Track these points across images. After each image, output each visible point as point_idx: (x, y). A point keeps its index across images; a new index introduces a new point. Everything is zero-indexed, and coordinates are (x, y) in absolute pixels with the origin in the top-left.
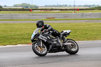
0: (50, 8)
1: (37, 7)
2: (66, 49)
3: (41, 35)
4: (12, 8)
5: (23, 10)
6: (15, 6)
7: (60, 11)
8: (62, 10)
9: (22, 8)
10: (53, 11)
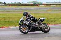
0: (50, 4)
1: (42, 3)
2: (41, 29)
3: (25, 21)
4: (27, 4)
5: (33, 5)
6: (28, 3)
7: (56, 6)
8: (57, 5)
9: (32, 4)
10: (51, 6)
